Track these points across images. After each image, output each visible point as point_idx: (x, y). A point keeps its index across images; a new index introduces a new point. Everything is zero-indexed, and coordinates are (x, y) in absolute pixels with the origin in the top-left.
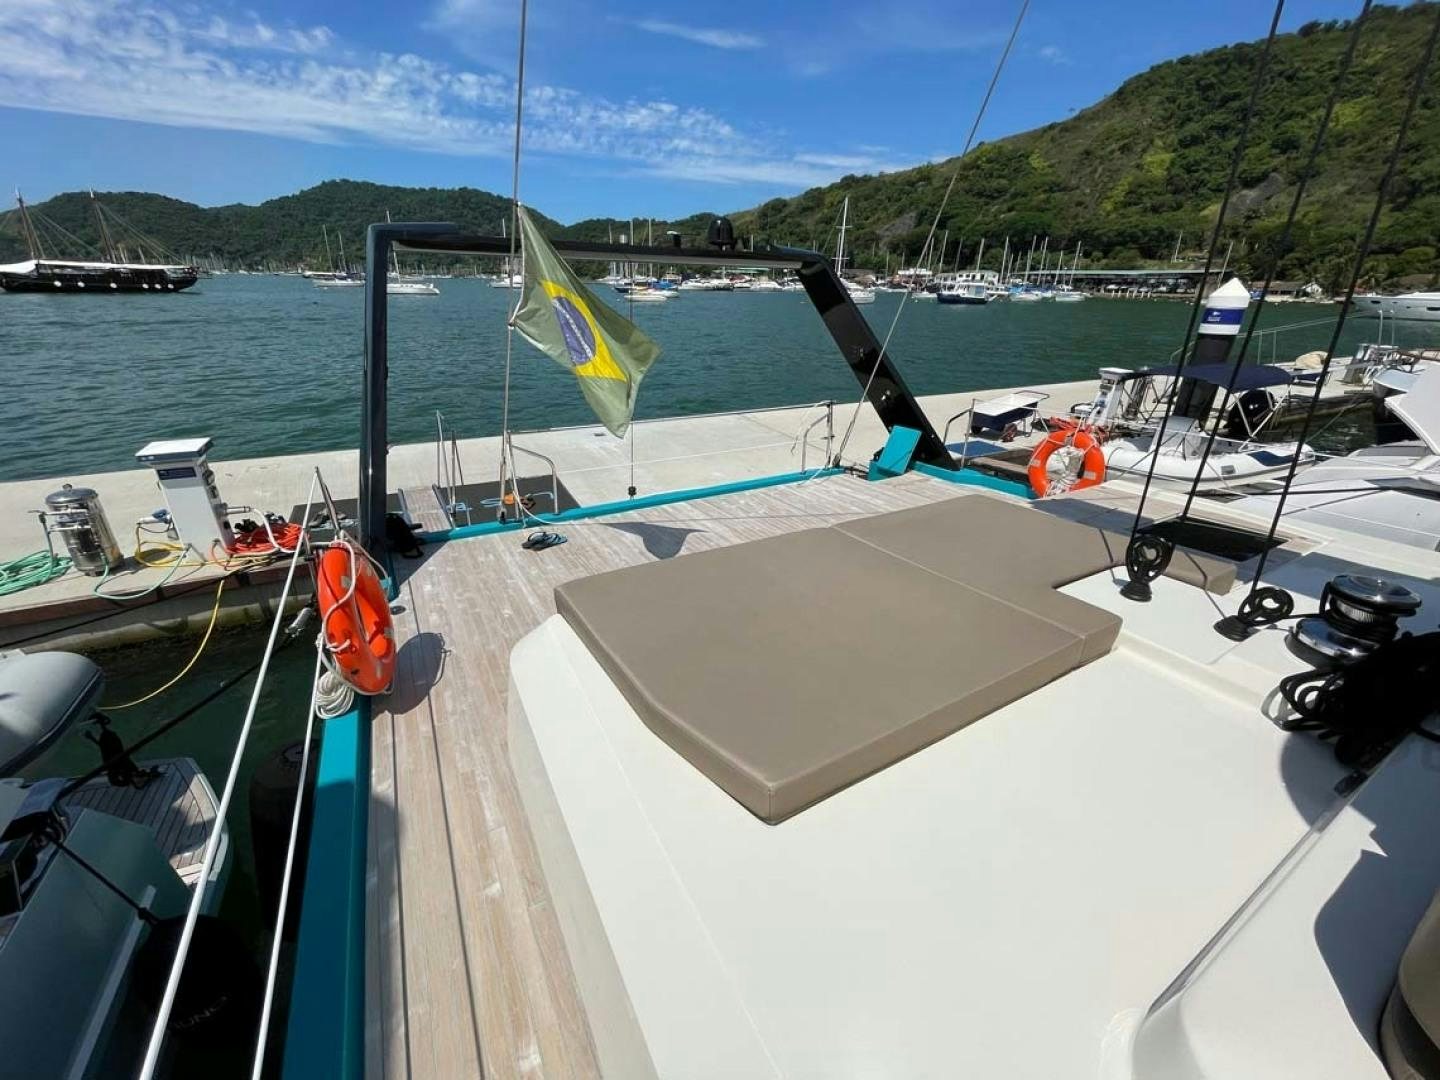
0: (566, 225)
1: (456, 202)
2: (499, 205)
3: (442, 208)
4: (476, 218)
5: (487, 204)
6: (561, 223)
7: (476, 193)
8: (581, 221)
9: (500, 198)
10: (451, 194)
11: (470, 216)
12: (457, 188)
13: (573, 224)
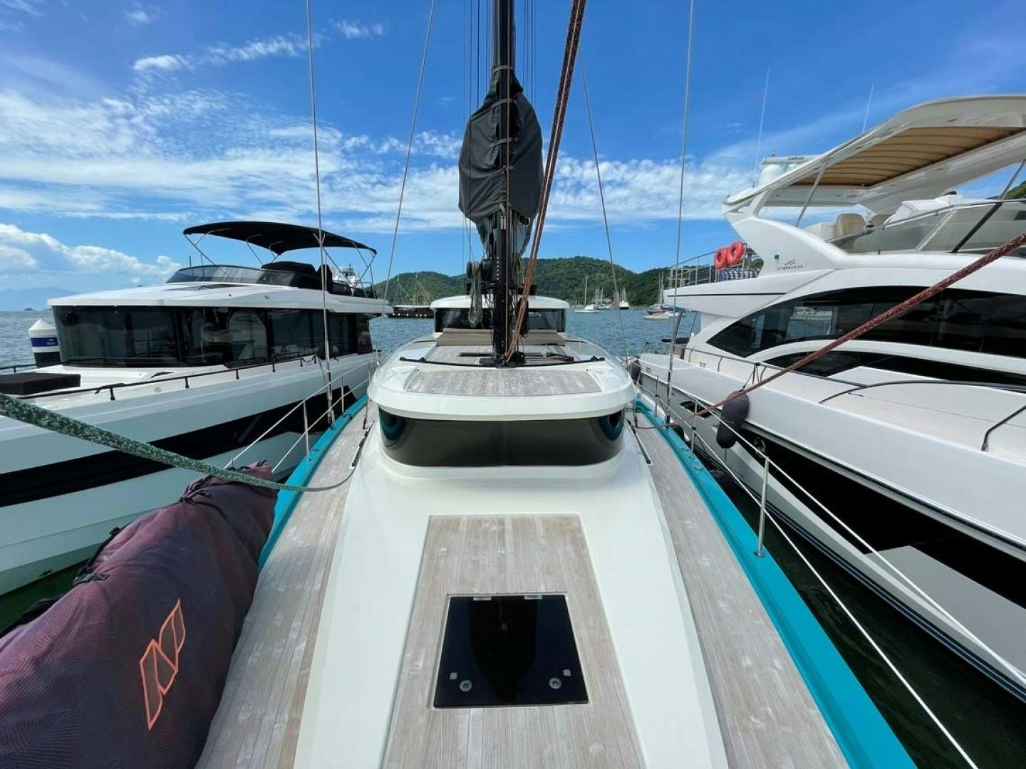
0: (638, 273)
1: (572, 264)
2: (596, 264)
3: (563, 269)
4: (581, 273)
5: (590, 264)
6: (634, 272)
7: (584, 259)
8: (647, 270)
9: (598, 260)
10: (569, 261)
11: (579, 272)
12: (573, 257)
13: (641, 272)
